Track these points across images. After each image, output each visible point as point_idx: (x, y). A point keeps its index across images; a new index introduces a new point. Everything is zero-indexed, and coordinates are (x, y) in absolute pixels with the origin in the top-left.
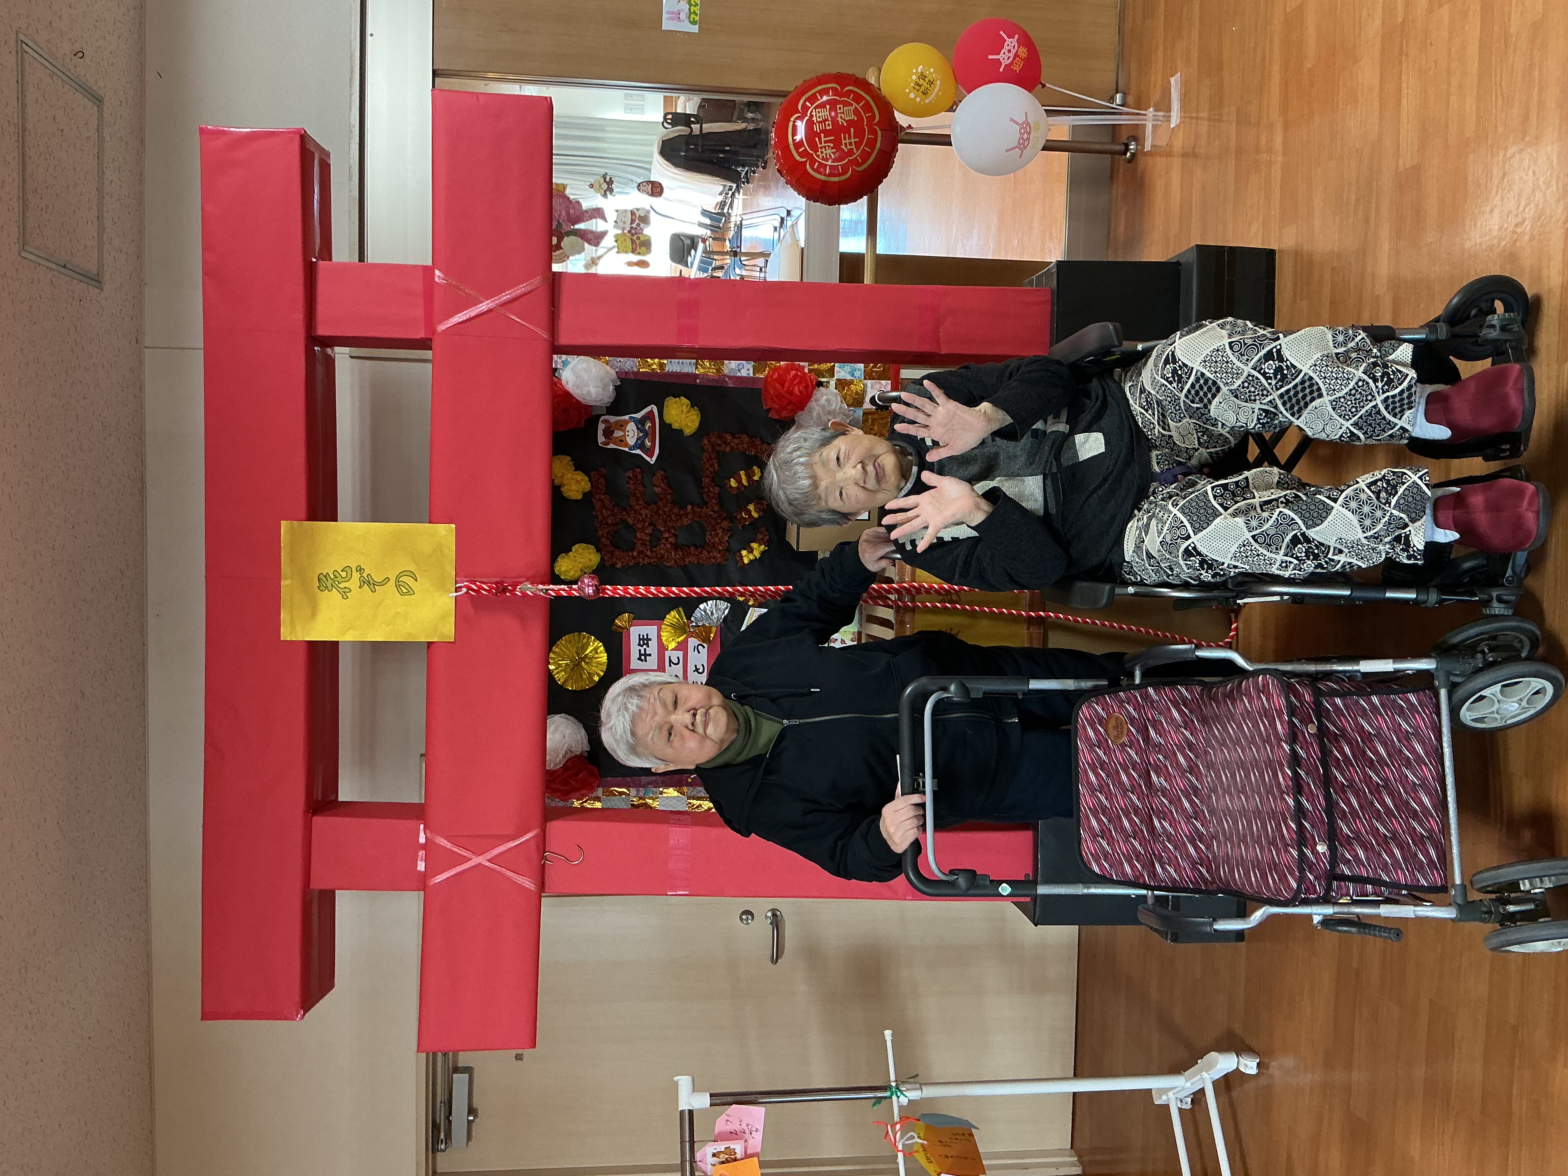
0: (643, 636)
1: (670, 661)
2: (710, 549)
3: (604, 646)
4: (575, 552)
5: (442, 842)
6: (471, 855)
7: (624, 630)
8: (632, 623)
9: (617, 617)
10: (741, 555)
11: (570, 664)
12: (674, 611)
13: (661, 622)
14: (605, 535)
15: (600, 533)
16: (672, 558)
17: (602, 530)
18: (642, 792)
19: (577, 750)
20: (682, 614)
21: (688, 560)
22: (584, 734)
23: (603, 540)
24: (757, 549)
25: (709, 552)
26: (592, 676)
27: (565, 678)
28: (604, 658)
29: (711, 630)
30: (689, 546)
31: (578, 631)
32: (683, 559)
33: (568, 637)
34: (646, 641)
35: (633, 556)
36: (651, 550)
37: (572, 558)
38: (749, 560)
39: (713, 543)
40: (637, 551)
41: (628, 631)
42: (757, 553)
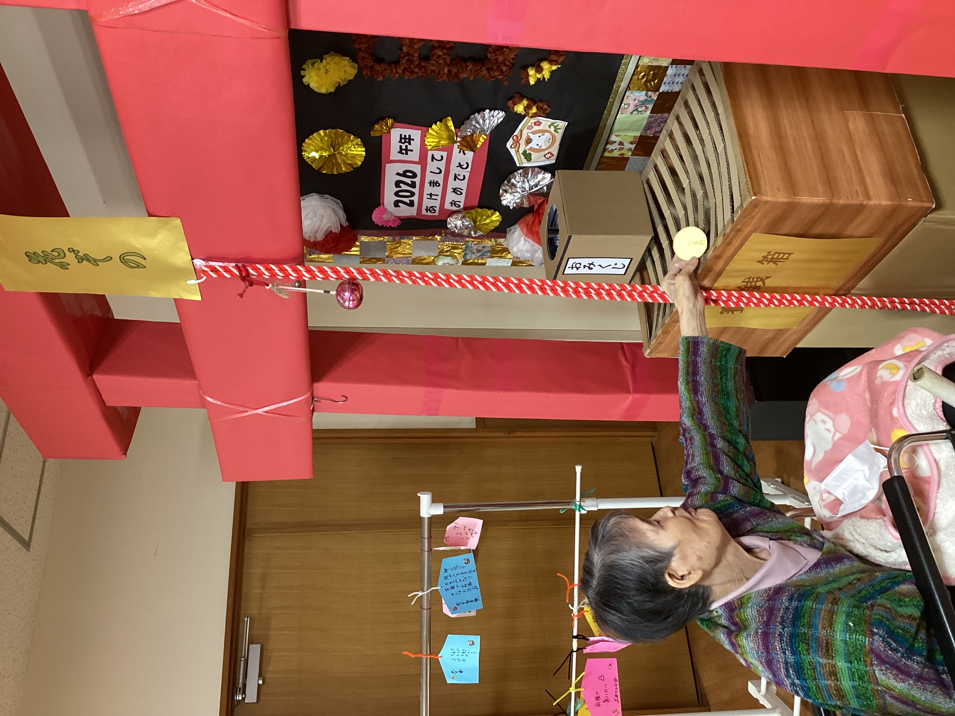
0: (405, 136)
1: (433, 158)
2: (490, 66)
3: (362, 141)
4: (327, 63)
5: (219, 403)
6: (247, 409)
7: (385, 133)
8: (392, 127)
9: (377, 122)
10: (528, 73)
11: (324, 154)
12: (441, 121)
13: (426, 128)
14: (363, 49)
15: (357, 46)
16: (444, 74)
17: (360, 44)
18: (397, 238)
19: (336, 229)
20: (450, 124)
21: (463, 76)
22: (341, 213)
23: (361, 54)
24: (547, 69)
25: (488, 69)
26: (350, 164)
27: (320, 165)
28: (362, 151)
29: (479, 141)
30: (465, 60)
31: (333, 128)
32: (457, 75)
33: (321, 132)
34: (409, 140)
35: (397, 72)
36: (419, 66)
37: (323, 71)
38: (536, 80)
39: (496, 60)
40: (402, 68)
41: (389, 132)
42: (546, 74)
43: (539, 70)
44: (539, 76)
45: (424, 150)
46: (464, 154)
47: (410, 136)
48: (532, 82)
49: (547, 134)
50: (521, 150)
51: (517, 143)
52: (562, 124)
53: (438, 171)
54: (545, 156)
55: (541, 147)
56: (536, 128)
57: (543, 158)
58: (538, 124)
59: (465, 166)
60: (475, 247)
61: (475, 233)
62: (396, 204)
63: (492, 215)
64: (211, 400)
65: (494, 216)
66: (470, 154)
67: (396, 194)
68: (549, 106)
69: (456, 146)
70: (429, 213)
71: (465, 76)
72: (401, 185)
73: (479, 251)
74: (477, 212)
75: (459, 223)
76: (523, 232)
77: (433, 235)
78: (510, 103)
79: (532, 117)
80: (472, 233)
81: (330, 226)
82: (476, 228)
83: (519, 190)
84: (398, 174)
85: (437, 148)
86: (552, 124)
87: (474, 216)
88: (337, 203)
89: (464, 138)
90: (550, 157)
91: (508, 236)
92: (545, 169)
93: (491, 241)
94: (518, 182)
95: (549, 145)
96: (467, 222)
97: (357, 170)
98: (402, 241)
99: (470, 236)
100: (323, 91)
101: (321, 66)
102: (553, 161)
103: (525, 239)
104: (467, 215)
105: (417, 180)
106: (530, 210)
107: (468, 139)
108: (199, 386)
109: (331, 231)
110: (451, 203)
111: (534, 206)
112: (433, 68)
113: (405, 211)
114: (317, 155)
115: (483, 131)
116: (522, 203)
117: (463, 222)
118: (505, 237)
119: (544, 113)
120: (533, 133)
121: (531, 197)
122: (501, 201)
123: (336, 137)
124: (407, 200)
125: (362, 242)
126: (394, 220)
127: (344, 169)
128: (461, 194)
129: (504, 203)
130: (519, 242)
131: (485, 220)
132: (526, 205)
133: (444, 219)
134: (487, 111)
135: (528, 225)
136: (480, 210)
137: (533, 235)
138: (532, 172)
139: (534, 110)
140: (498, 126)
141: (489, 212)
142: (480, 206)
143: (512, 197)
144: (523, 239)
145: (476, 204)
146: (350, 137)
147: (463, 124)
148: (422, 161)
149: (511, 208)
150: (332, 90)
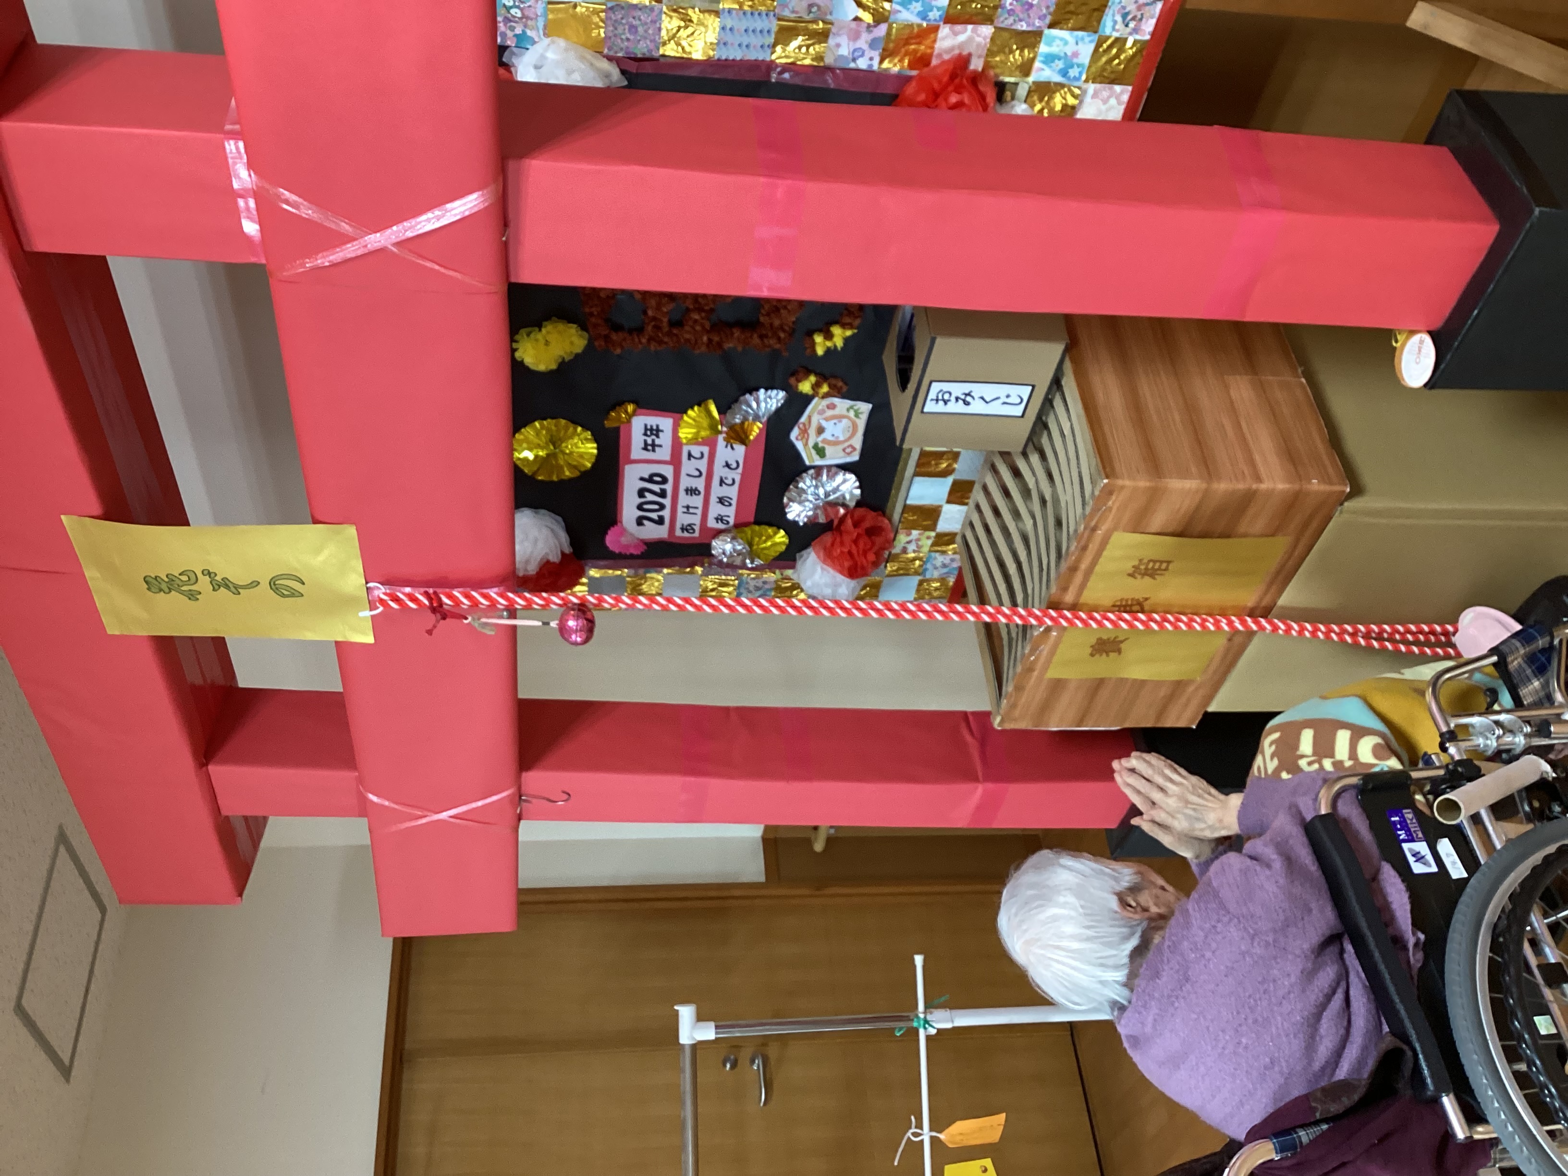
1: (690, 456)
2: (764, 332)
3: (593, 434)
4: (548, 333)
5: (387, 803)
6: (426, 813)
7: (623, 422)
8: (634, 413)
9: (613, 408)
10: (813, 341)
11: (541, 453)
12: (699, 405)
13: (678, 415)
14: (595, 313)
15: (587, 310)
16: (703, 343)
17: (591, 307)
18: (641, 571)
19: (555, 558)
20: (713, 408)
21: (728, 345)
22: (564, 537)
23: (593, 320)
24: (840, 335)
25: (762, 337)
26: (575, 467)
27: (535, 469)
28: (592, 448)
29: (752, 430)
30: (730, 325)
31: (553, 418)
32: (720, 345)
33: (537, 424)
34: (656, 431)
35: (640, 342)
36: (669, 334)
37: (542, 341)
38: (825, 349)
39: (771, 325)
40: (647, 337)
41: (629, 422)
42: (839, 342)
43: (829, 336)
44: (829, 344)
45: (677, 444)
46: (732, 448)
47: (657, 426)
48: (820, 351)
49: (845, 421)
50: (811, 443)
51: (804, 432)
52: (865, 408)
53: (697, 473)
54: (844, 450)
55: (838, 437)
56: (830, 413)
57: (842, 454)
58: (832, 407)
59: (734, 465)
60: (752, 583)
61: (752, 563)
62: (640, 522)
63: (775, 534)
64: (374, 799)
65: (779, 535)
66: (740, 449)
67: (640, 507)
68: (846, 384)
69: (721, 438)
70: (686, 534)
71: (731, 345)
72: (647, 494)
73: (758, 589)
74: (753, 531)
75: (728, 547)
76: (819, 557)
77: (692, 566)
78: (792, 381)
79: (823, 398)
80: (748, 561)
81: (547, 554)
82: (752, 555)
83: (810, 498)
84: (642, 479)
85: (694, 441)
86: (851, 407)
87: (749, 537)
88: (556, 521)
89: (732, 427)
90: (851, 452)
91: (799, 564)
92: (845, 468)
93: (774, 573)
94: (809, 487)
95: (848, 435)
96: (740, 545)
97: (586, 475)
98: (648, 575)
99: (744, 567)
100: (542, 368)
101: (540, 336)
102: (855, 457)
103: (822, 568)
104: (739, 535)
105: (669, 487)
106: (828, 527)
107: (738, 428)
108: (360, 780)
109: (548, 562)
110: (717, 519)
111: (832, 521)
112: (687, 336)
113: (653, 532)
114: (529, 455)
115: (757, 418)
116: (816, 516)
117: (734, 545)
118: (793, 567)
119: (839, 392)
120: (827, 419)
121: (829, 509)
122: (786, 514)
123: (558, 431)
124: (654, 516)
125: (591, 579)
126: (636, 547)
127: (567, 473)
128: (730, 505)
129: (790, 516)
130: (813, 572)
131: (765, 542)
132: (822, 520)
133: (707, 542)
134: (762, 391)
135: (825, 549)
136: (757, 528)
137: (833, 562)
138: (828, 472)
139: (825, 389)
140: (778, 411)
141: (770, 531)
142: (757, 522)
143: (801, 508)
144: (819, 570)
145: (752, 520)
146: (575, 430)
147: (730, 408)
148: (675, 460)
149: (801, 524)
150: (554, 366)
